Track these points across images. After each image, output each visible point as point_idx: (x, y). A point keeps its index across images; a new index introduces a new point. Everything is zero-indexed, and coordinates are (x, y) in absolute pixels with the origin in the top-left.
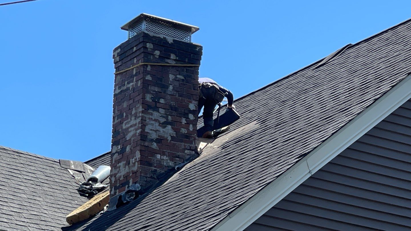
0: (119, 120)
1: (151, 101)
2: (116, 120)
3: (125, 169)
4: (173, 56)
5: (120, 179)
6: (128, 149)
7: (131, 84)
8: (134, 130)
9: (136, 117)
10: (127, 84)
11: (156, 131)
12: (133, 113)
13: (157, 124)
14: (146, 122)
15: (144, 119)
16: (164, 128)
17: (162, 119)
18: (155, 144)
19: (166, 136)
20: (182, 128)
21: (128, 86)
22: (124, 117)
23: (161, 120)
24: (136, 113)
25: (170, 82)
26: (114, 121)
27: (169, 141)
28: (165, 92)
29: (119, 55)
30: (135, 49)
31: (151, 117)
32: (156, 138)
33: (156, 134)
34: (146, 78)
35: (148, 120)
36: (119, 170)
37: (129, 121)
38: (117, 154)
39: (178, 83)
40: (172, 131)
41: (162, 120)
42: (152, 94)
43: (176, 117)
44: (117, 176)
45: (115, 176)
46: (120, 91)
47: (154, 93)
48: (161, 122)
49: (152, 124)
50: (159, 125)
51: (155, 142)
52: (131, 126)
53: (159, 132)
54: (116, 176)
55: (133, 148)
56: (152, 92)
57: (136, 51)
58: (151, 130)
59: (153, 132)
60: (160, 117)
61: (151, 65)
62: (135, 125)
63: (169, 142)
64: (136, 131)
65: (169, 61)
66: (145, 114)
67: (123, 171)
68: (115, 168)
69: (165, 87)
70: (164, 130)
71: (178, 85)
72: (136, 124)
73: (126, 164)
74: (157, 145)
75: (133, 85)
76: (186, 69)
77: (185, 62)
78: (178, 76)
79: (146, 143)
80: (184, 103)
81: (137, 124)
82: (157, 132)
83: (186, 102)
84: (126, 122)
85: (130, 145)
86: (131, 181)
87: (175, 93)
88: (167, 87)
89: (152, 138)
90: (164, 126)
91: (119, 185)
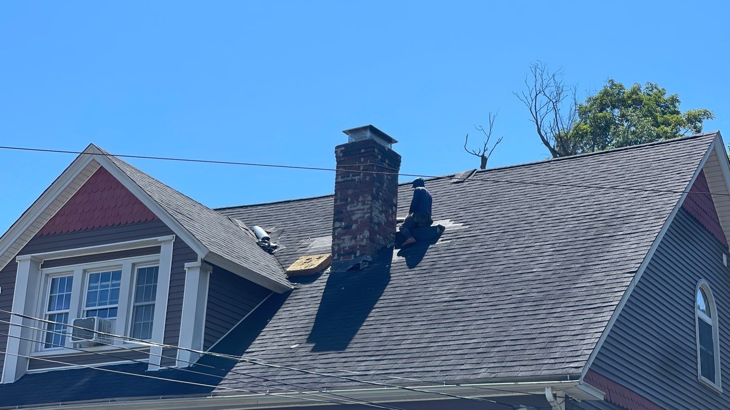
0: (343, 202)
1: (375, 193)
2: (338, 202)
3: (351, 242)
4: (387, 161)
5: (345, 249)
6: (354, 226)
8: (361, 213)
9: (364, 203)
10: (352, 176)
12: (361, 199)
13: (378, 211)
15: (372, 206)
17: (380, 208)
18: (377, 227)
20: (389, 217)
22: (349, 202)
24: (364, 201)
26: (335, 202)
28: (382, 188)
29: (343, 152)
30: (363, 151)
31: (375, 205)
32: (377, 222)
33: (377, 219)
35: (373, 208)
36: (344, 242)
37: (356, 206)
38: (340, 229)
40: (385, 218)
43: (387, 208)
44: (340, 246)
45: (338, 246)
46: (343, 180)
47: (377, 187)
48: (380, 210)
49: (376, 211)
50: (379, 213)
51: (377, 225)
52: (357, 210)
53: (379, 218)
55: (361, 227)
57: (364, 153)
58: (375, 215)
59: (376, 217)
60: (379, 206)
61: (377, 166)
62: (363, 210)
64: (363, 214)
65: (384, 164)
66: (373, 203)
67: (348, 243)
68: (337, 240)
70: (381, 216)
73: (352, 238)
77: (393, 166)
79: (372, 225)
81: (366, 210)
84: (351, 205)
85: (356, 224)
86: (358, 252)
87: (386, 190)
88: (384, 185)
89: (375, 222)
90: (381, 213)
91: (344, 253)
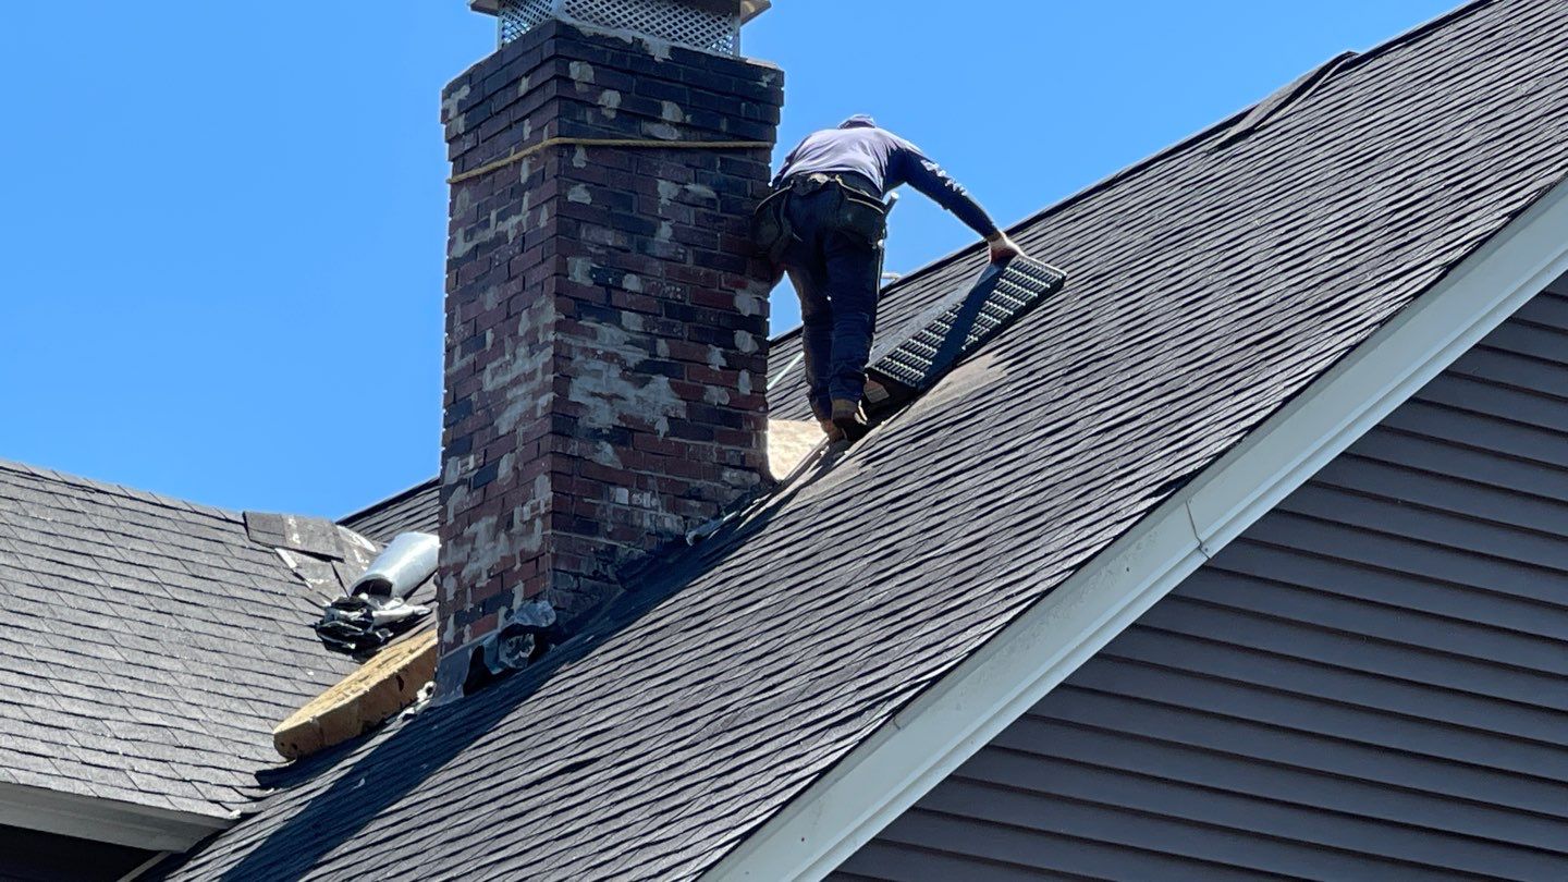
0: (470, 357)
1: (589, 283)
2: (457, 357)
3: (495, 547)
4: (670, 111)
5: (477, 586)
6: (504, 469)
7: (514, 220)
8: (524, 396)
9: (534, 347)
10: (497, 221)
11: (610, 398)
12: (523, 327)
13: (615, 372)
14: (573, 365)
15: (564, 352)
16: (642, 387)
17: (634, 351)
18: (608, 448)
19: (648, 416)
20: (708, 387)
21: (502, 227)
22: (488, 347)
23: (631, 354)
24: (532, 333)
25: (660, 211)
26: (449, 364)
27: (662, 435)
28: (642, 248)
29: (465, 108)
30: (524, 85)
31: (590, 344)
32: (611, 427)
33: (613, 411)
34: (570, 198)
35: (579, 358)
36: (473, 549)
37: (508, 363)
38: (461, 490)
39: (692, 213)
40: (673, 397)
41: (635, 356)
42: (595, 258)
43: (685, 342)
44: (463, 573)
45: (457, 575)
46: (470, 246)
47: (600, 252)
48: (631, 364)
49: (597, 374)
50: (622, 377)
51: (608, 439)
52: (515, 382)
53: (623, 402)
54: (460, 573)
55: (525, 464)
56: (593, 250)
57: (529, 93)
58: (593, 395)
59: (599, 402)
60: (626, 343)
61: (588, 148)
62: (531, 376)
63: (660, 440)
64: (533, 399)
65: (655, 129)
66: (569, 333)
67: (488, 553)
68: (455, 543)
69: (641, 230)
70: (641, 393)
71: (693, 221)
72: (535, 371)
73: (497, 528)
74: (616, 452)
75: (520, 222)
76: (721, 159)
77: (718, 132)
78: (691, 187)
79: (574, 444)
80: (717, 290)
81: (539, 374)
82: (614, 400)
83: (723, 285)
84: (495, 364)
85: (511, 452)
86: (519, 591)
87: (680, 253)
88: (653, 230)
89: (596, 425)
90: (640, 378)
91: (472, 606)
